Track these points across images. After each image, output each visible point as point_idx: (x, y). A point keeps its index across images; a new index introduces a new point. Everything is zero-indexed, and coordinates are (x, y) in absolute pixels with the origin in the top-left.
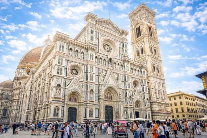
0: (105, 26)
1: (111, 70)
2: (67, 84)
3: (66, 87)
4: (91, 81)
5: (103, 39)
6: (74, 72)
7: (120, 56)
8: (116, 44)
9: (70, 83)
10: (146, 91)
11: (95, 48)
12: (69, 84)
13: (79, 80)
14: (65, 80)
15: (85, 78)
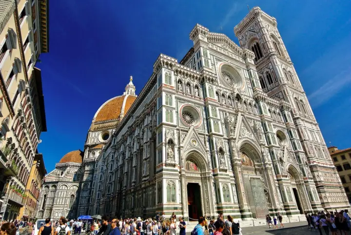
0: (219, 45)
1: (243, 114)
2: (181, 139)
3: (181, 145)
4: (217, 133)
5: (221, 64)
6: (188, 118)
7: (250, 91)
8: (240, 72)
9: (186, 137)
10: (300, 148)
11: (214, 79)
12: (184, 139)
13: (199, 132)
14: (178, 131)
15: (206, 128)
